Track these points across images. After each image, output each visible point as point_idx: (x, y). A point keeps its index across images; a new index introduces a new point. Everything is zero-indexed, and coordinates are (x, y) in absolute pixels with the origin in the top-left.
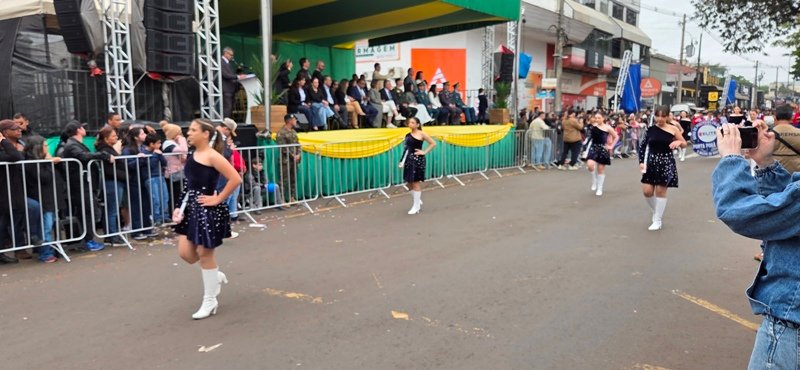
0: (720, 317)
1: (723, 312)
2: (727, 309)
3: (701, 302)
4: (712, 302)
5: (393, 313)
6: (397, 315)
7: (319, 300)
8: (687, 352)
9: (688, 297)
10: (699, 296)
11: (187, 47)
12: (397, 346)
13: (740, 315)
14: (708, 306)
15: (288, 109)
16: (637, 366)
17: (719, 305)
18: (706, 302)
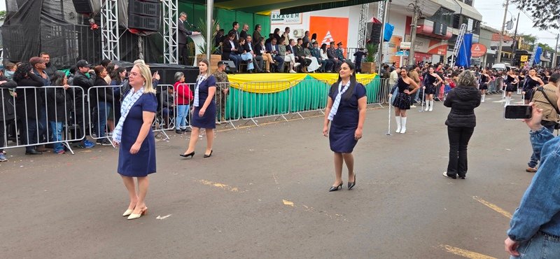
3: (491, 206)
4: (499, 206)
5: (284, 201)
6: (286, 203)
7: (236, 189)
8: (476, 238)
9: (483, 202)
10: (491, 200)
11: (156, 12)
12: (284, 223)
14: (496, 208)
15: (222, 57)
16: (442, 245)
17: (504, 208)
18: (494, 206)
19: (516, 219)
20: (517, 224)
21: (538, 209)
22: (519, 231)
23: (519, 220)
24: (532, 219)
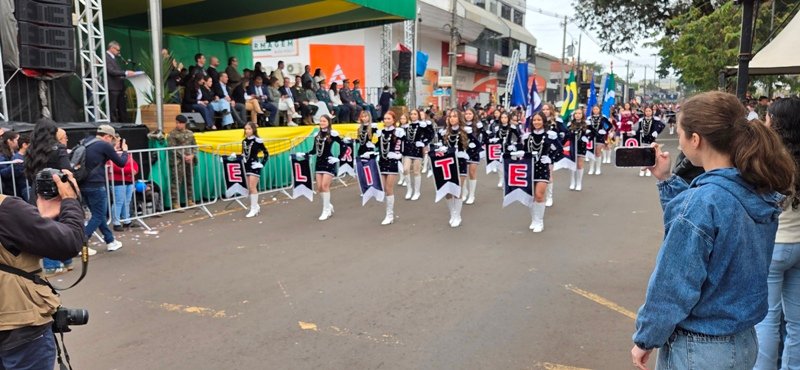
0: (610, 310)
1: (612, 305)
2: (614, 301)
3: (592, 296)
4: (601, 295)
5: (301, 323)
6: (305, 326)
7: (222, 313)
9: (580, 291)
10: (590, 290)
11: (67, 42)
12: (306, 359)
13: (626, 308)
14: (598, 299)
15: (182, 108)
16: (537, 364)
17: (609, 299)
18: (596, 296)
19: (642, 319)
20: (645, 325)
21: (670, 301)
22: (648, 336)
23: (646, 320)
24: (663, 317)
